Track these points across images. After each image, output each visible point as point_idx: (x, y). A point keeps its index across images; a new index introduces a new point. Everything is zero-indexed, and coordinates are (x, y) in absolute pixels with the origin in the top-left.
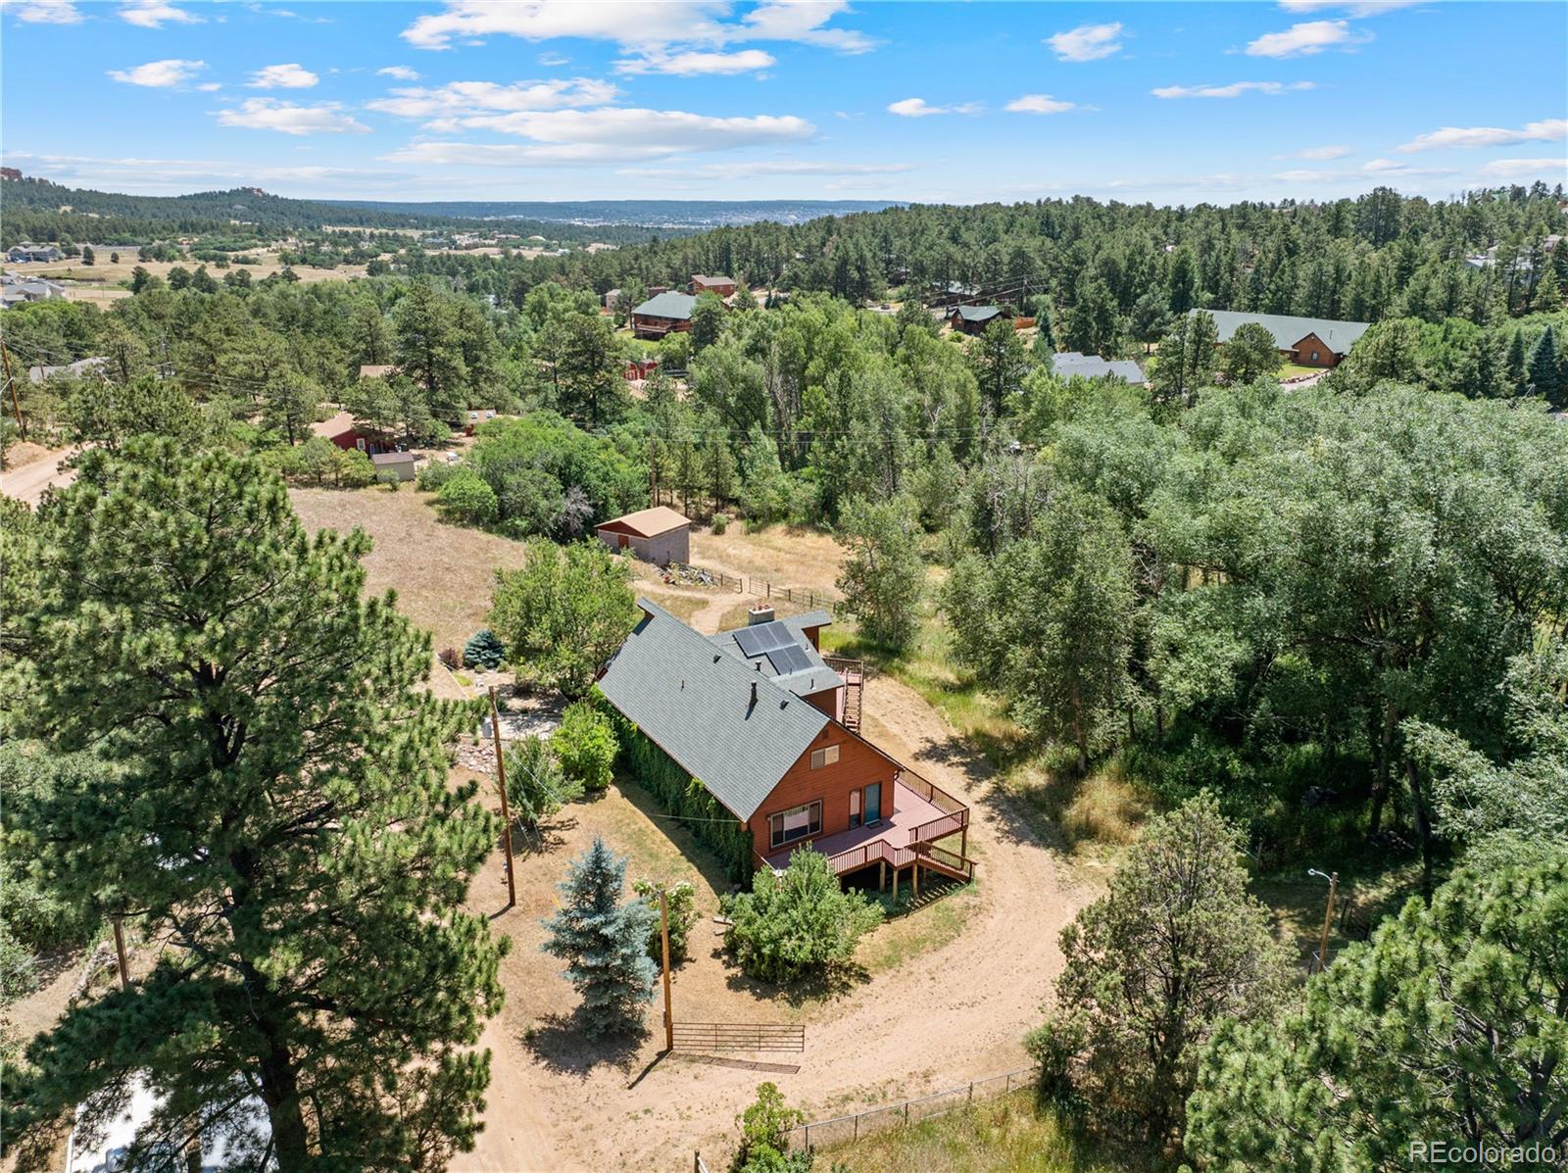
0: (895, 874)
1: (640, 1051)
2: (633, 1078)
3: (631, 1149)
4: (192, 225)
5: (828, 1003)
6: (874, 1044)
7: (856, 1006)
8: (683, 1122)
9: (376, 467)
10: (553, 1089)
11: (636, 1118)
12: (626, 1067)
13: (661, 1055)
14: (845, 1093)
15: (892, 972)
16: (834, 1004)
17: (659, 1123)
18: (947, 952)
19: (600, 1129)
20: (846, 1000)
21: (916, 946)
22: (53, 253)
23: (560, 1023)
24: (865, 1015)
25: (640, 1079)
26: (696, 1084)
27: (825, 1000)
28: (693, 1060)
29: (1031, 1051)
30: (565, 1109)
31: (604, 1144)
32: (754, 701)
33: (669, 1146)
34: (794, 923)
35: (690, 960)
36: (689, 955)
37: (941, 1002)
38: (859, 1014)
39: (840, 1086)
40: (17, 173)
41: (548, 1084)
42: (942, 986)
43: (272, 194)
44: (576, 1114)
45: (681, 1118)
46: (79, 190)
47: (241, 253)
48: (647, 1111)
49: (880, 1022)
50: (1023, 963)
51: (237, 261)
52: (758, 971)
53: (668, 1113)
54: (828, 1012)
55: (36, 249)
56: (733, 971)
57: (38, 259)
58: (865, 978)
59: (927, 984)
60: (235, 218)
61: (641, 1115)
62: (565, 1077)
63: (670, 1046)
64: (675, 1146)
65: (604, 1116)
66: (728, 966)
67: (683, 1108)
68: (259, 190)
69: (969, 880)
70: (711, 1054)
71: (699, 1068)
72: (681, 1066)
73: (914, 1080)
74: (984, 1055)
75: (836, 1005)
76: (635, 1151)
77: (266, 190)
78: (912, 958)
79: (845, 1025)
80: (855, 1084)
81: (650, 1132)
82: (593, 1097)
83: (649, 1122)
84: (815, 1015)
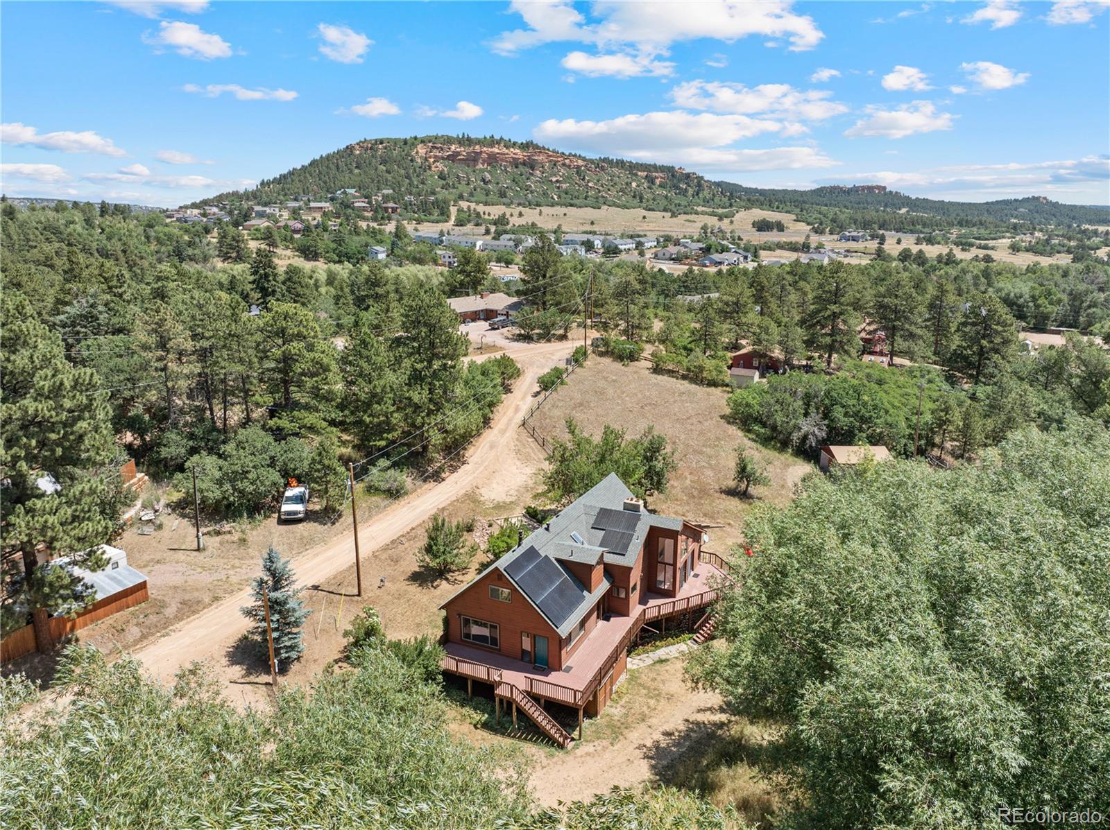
1: (264, 676)
4: (967, 221)
12: (248, 674)
13: (266, 683)
22: (863, 236)
40: (884, 188)
43: (1054, 201)
46: (917, 199)
47: (983, 242)
51: (979, 247)
55: (855, 234)
57: (854, 240)
60: (1016, 218)
63: (274, 684)
72: (262, 694)
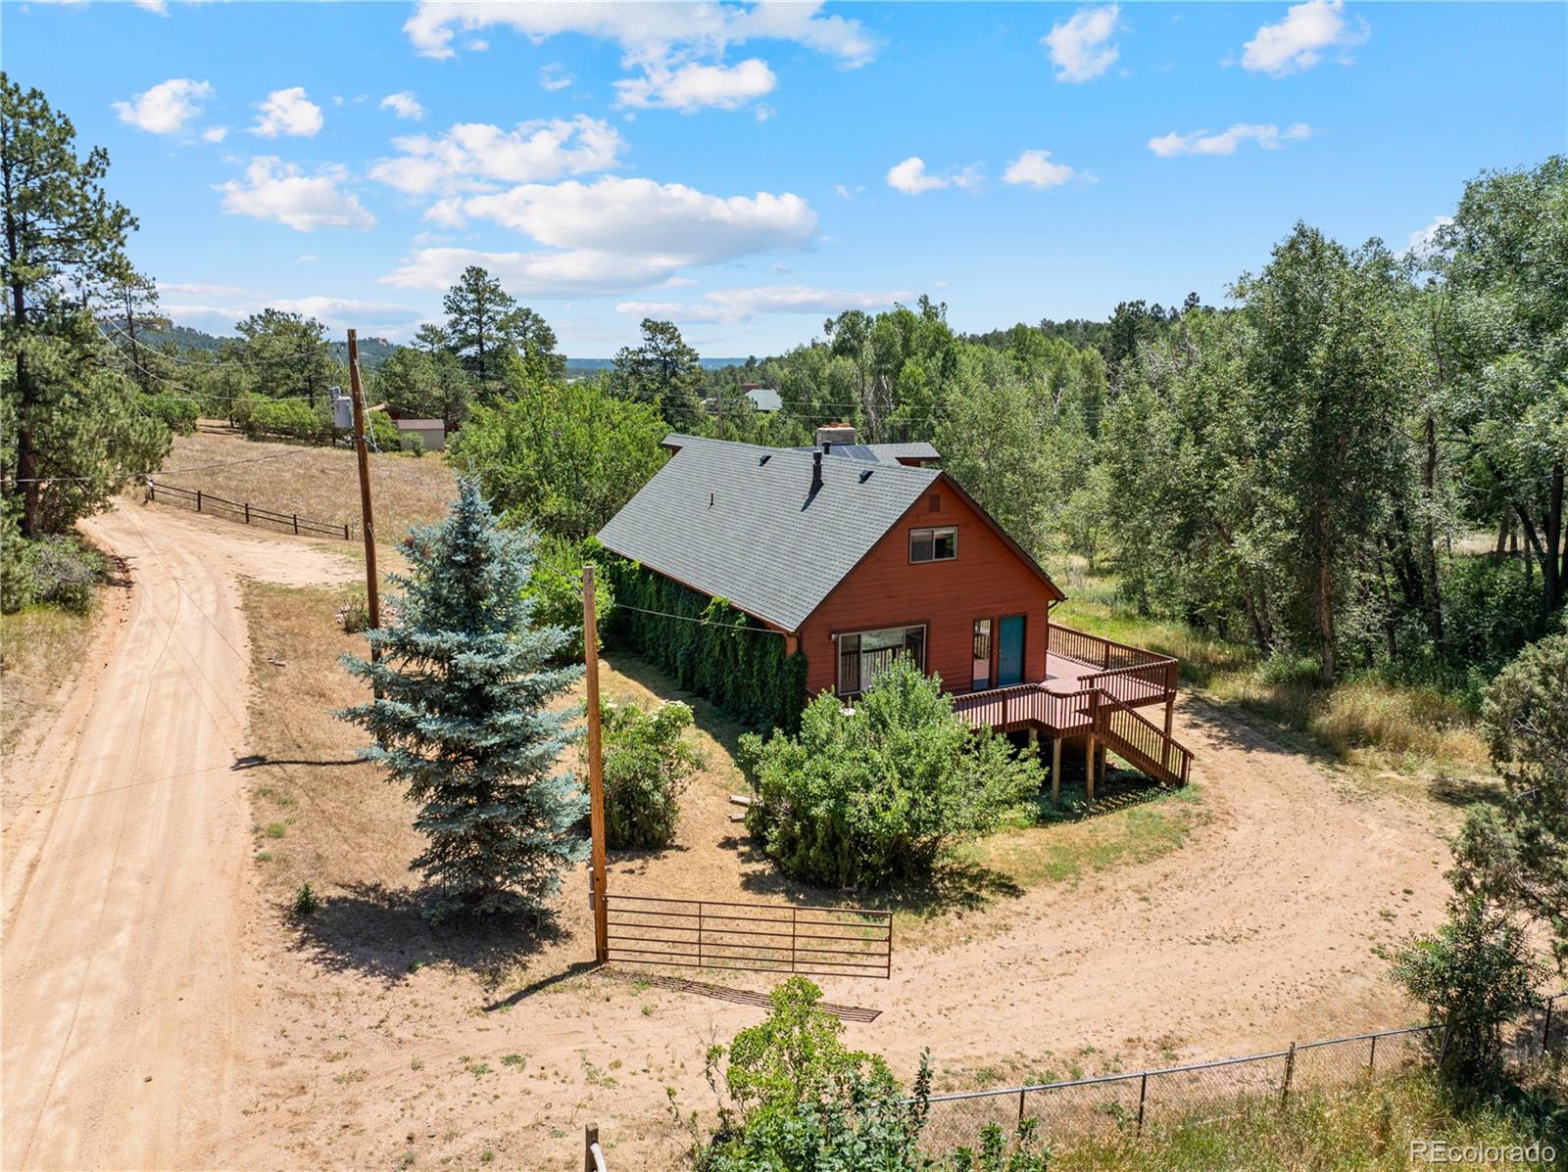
0: (1057, 745)
1: (535, 957)
2: (500, 994)
3: (443, 1130)
5: (940, 919)
6: (1040, 987)
7: (997, 927)
8: (594, 1090)
9: (401, 431)
10: (309, 1001)
11: (479, 1072)
12: (492, 976)
13: (577, 969)
14: (987, 1063)
15: (1062, 886)
16: (950, 921)
17: (532, 1085)
18: (1163, 865)
19: (383, 1083)
20: (977, 917)
21: (1104, 857)
23: (383, 896)
24: (1019, 940)
25: (514, 1000)
26: (645, 1022)
27: (933, 914)
28: (645, 981)
29: (1418, 989)
30: (317, 1034)
31: (376, 1113)
32: (817, 485)
33: (543, 1132)
34: (875, 769)
35: (680, 848)
36: (678, 842)
37: (1166, 934)
38: (1003, 939)
39: (969, 1051)
41: (301, 987)
42: (1165, 910)
44: (336, 1047)
45: (591, 1079)
48: (509, 1060)
49: (1051, 956)
50: (1315, 888)
52: (804, 860)
53: (563, 1068)
54: (941, 932)
56: (755, 867)
58: (1011, 889)
59: (1136, 907)
61: (495, 1064)
62: (350, 980)
63: (602, 955)
64: (556, 1134)
65: (406, 1057)
66: (747, 858)
67: (601, 1063)
68: (384, 340)
69: (1180, 783)
70: (688, 974)
71: (661, 997)
72: (620, 992)
73: (1140, 1052)
74: (1283, 1017)
75: (957, 923)
76: (450, 1137)
77: (390, 341)
78: (1098, 869)
79: (979, 954)
80: (1007, 1050)
81: (505, 1100)
82: (394, 1020)
83: (511, 1081)
84: (915, 935)
